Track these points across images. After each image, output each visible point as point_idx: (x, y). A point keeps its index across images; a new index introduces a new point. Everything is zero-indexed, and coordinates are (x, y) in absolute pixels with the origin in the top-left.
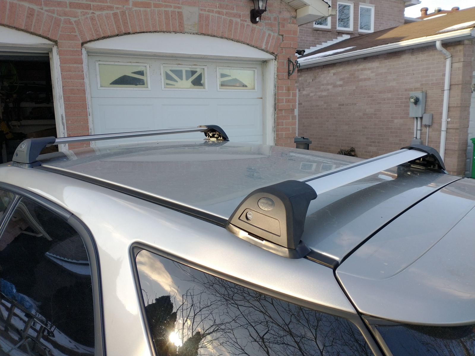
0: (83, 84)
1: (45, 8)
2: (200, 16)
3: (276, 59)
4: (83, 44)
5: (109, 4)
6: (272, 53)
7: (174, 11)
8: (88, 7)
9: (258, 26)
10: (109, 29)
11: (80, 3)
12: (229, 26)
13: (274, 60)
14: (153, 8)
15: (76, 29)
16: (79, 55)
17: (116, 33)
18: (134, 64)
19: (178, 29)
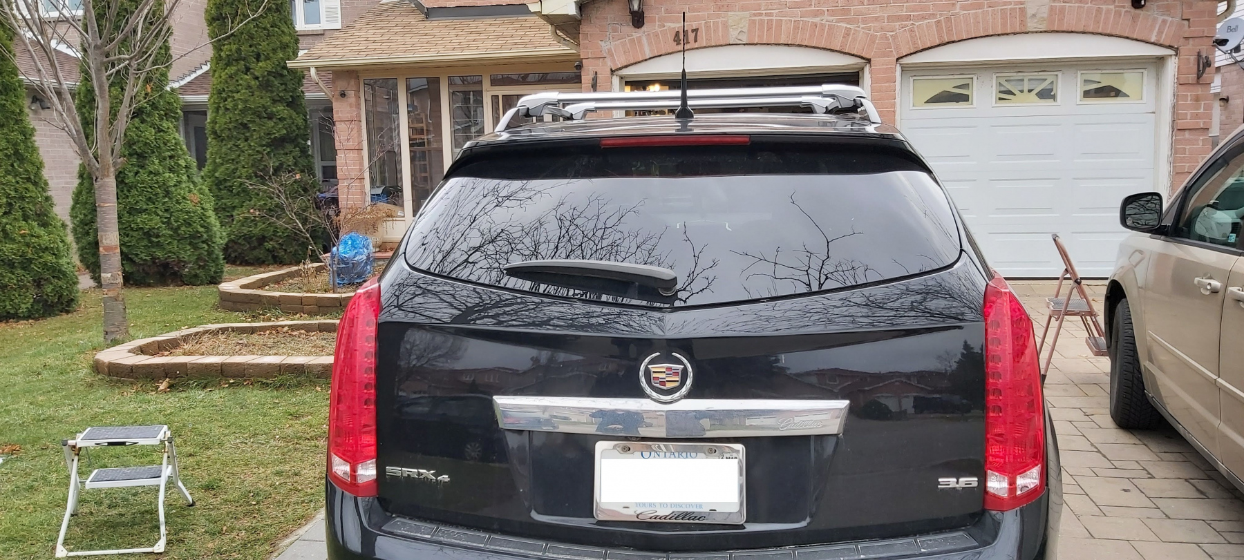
2: (1052, 9)
3: (1176, 55)
4: (897, 59)
5: (931, 12)
6: (1170, 47)
7: (1014, 9)
8: (908, 18)
9: (1143, 12)
10: (931, 39)
11: (899, 16)
12: (1096, 16)
13: (1173, 57)
15: (892, 44)
16: (892, 72)
17: (938, 42)
18: (956, 77)
19: (1018, 30)
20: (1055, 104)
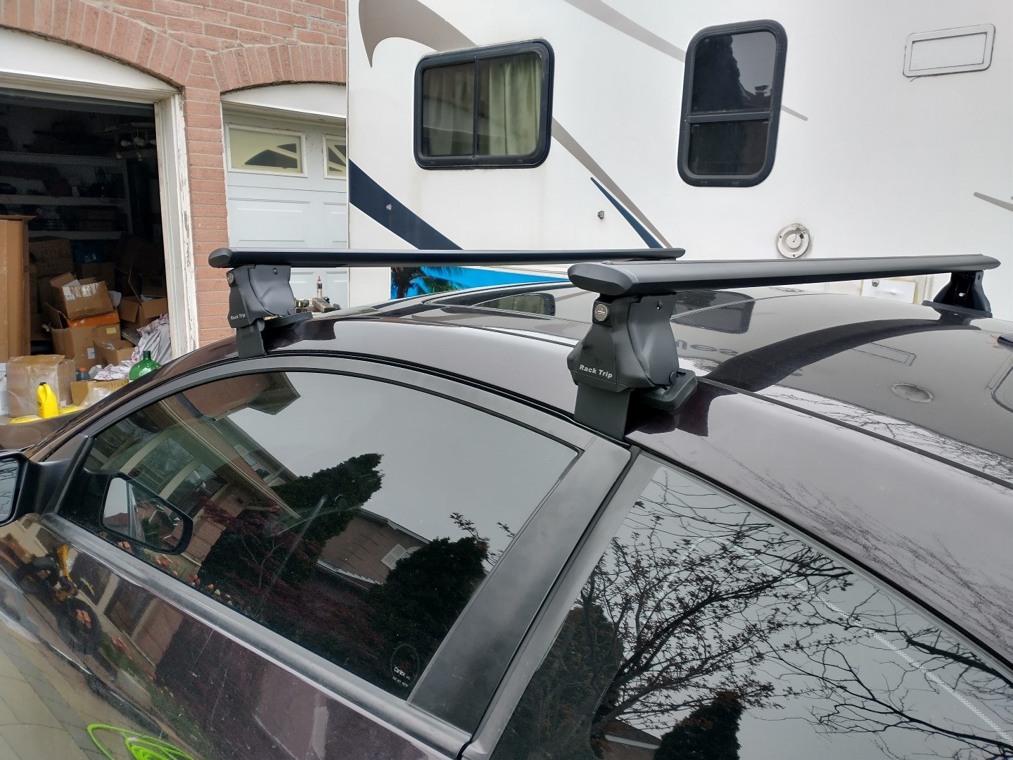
0: (220, 163)
1: (170, 31)
4: (223, 93)
5: (263, 33)
8: (233, 35)
10: (263, 73)
11: (222, 28)
14: (326, 45)
15: (213, 69)
16: (216, 112)
18: (283, 132)
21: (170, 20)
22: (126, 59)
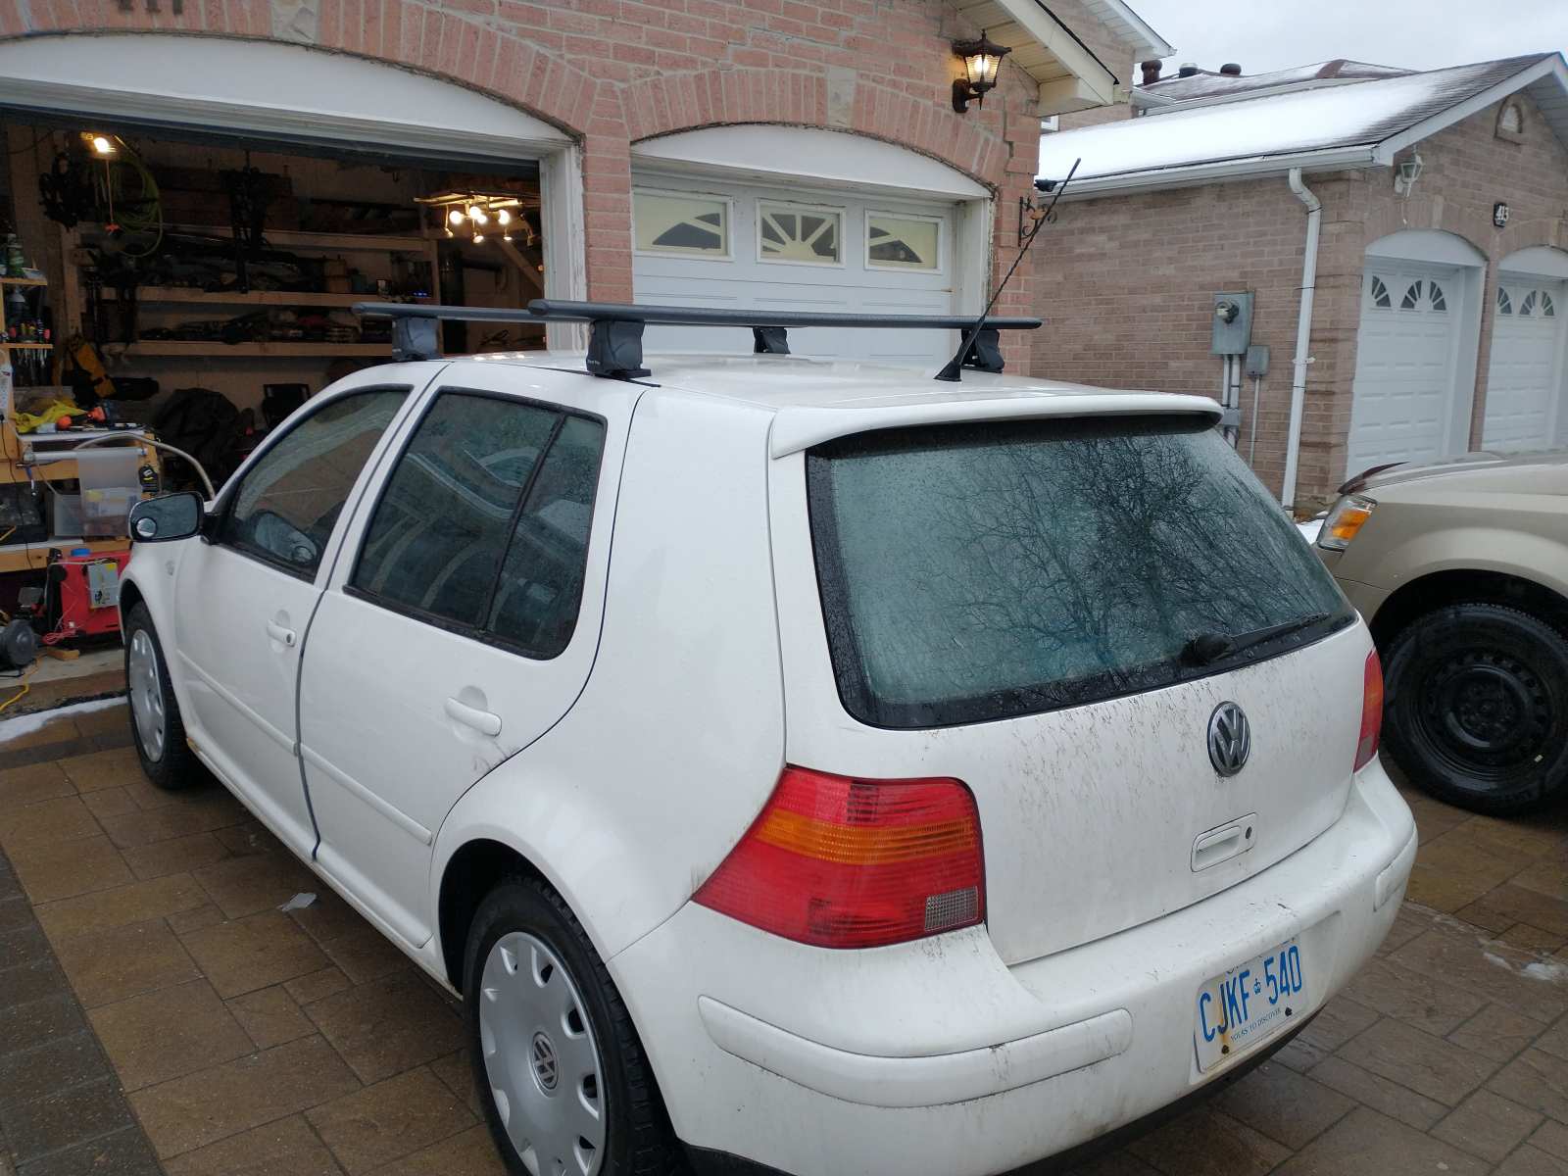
0: (627, 242)
1: (568, 56)
2: (859, 90)
3: (992, 200)
4: (633, 143)
5: (688, 54)
6: (987, 185)
7: (811, 77)
8: (649, 58)
9: (966, 120)
10: (686, 113)
11: (634, 48)
12: (911, 117)
13: (989, 202)
14: (771, 68)
15: (623, 108)
16: (623, 170)
17: (699, 121)
18: (703, 197)
19: (814, 120)
20: (837, 265)
21: (569, 39)
22: (512, 97)
